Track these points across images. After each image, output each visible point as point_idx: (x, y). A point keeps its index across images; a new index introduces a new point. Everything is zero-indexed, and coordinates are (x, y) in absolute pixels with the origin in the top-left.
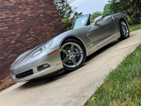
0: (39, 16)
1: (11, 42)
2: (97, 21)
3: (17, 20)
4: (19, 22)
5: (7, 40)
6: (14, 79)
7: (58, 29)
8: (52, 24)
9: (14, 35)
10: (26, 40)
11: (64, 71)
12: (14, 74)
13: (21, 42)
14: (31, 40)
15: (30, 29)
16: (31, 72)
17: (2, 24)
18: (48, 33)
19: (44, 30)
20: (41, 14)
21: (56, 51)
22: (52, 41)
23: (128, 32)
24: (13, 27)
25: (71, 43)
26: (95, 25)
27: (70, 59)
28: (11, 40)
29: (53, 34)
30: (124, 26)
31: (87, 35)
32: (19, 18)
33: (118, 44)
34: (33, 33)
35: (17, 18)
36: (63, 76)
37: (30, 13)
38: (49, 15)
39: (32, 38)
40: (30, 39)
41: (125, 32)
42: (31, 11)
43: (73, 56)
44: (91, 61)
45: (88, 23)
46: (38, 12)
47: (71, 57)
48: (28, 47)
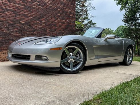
0: (56, 9)
1: (21, 22)
2: (108, 38)
3: (35, 4)
4: (36, 7)
5: (18, 18)
6: (9, 57)
7: (68, 29)
8: (65, 22)
9: (26, 16)
10: (35, 26)
11: (59, 70)
12: (11, 52)
13: (30, 25)
14: (40, 28)
15: (43, 18)
16: (28, 57)
17: (21, 1)
18: (58, 28)
19: (56, 24)
20: (59, 8)
21: (59, 49)
22: (60, 38)
23: (131, 60)
24: (29, 8)
25: (77, 48)
26: (104, 40)
27: (69, 61)
28: (22, 19)
29: (62, 31)
30: (130, 53)
31: (94, 47)
32: (38, 3)
33: (117, 67)
34: (44, 23)
35: (36, 2)
36: (56, 74)
37: (50, 2)
38: (66, 12)
39: (41, 27)
40: (39, 26)
41: (128, 59)
42: (51, 2)
43: (72, 60)
44: (87, 72)
45: (99, 36)
46: (58, 5)
47: (70, 60)
48: (34, 33)
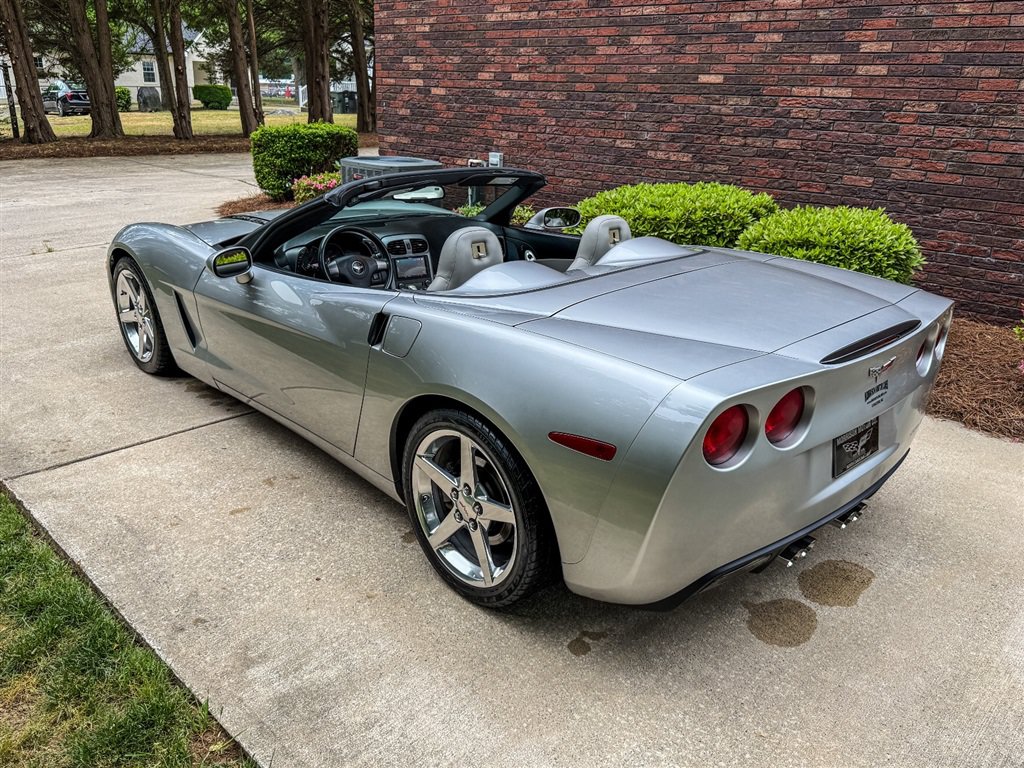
1: (703, 78)
5: (688, 59)
9: (740, 35)
10: (795, 90)
13: (754, 92)
14: (831, 103)
15: (877, 15)
28: (709, 61)
34: (880, 55)
40: (828, 92)
48: (782, 143)
